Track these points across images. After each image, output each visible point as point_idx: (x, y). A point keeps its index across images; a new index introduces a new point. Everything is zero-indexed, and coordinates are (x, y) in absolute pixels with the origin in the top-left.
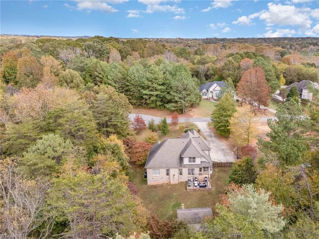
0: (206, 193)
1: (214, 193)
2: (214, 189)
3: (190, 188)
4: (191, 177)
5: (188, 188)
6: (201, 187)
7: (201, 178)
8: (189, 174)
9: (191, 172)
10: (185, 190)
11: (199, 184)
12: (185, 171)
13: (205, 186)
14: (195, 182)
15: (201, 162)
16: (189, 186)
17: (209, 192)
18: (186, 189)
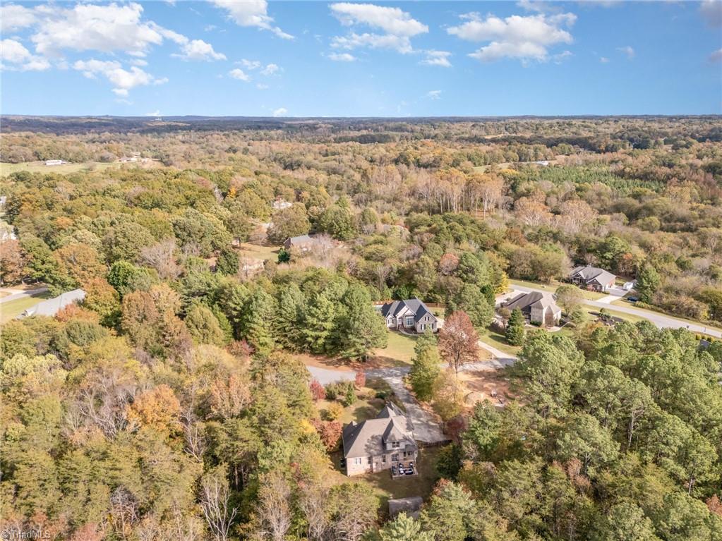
0: (414, 481)
1: (421, 480)
2: (421, 475)
3: (396, 476)
4: (395, 464)
5: (394, 476)
6: (407, 474)
7: (406, 463)
8: (393, 460)
9: (395, 458)
10: (390, 480)
11: (405, 471)
12: (389, 458)
13: (412, 473)
14: (401, 469)
15: (406, 446)
16: (395, 474)
17: (417, 480)
18: (392, 478)
